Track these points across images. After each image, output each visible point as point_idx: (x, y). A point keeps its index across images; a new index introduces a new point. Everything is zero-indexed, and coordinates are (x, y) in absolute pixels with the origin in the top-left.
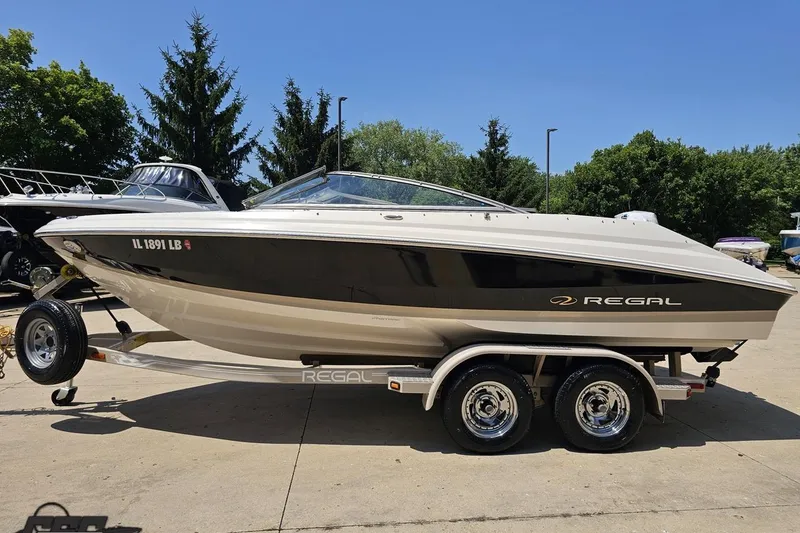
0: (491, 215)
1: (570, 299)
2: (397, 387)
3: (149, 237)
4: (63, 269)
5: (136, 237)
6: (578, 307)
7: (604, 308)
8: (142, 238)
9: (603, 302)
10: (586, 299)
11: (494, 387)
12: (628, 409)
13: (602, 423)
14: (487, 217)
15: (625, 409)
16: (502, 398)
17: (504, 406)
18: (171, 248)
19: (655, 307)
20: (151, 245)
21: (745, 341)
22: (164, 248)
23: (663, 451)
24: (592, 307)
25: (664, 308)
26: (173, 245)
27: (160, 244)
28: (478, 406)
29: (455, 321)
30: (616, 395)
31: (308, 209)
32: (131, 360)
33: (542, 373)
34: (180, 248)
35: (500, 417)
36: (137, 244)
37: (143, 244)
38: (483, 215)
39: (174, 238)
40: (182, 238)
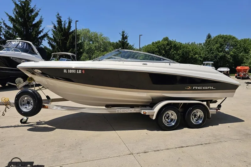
0: (171, 64)
1: (190, 87)
2: (145, 113)
3: (70, 69)
4: (28, 79)
5: (65, 69)
6: (192, 90)
7: (198, 90)
8: (67, 69)
9: (198, 88)
10: (194, 87)
11: (170, 112)
12: (203, 116)
13: (196, 120)
14: (170, 65)
15: (202, 117)
16: (172, 115)
17: (173, 117)
18: (77, 72)
19: (209, 89)
20: (70, 71)
21: (226, 98)
22: (75, 72)
23: (210, 127)
24: (195, 90)
25: (212, 90)
26: (78, 72)
27: (73, 71)
28: (166, 118)
29: (160, 94)
30: (200, 113)
31: (120, 61)
32: (58, 108)
33: (181, 108)
34: (81, 72)
35: (172, 120)
36: (65, 71)
37: (67, 71)
38: (168, 64)
39: (79, 69)
40: (82, 70)
